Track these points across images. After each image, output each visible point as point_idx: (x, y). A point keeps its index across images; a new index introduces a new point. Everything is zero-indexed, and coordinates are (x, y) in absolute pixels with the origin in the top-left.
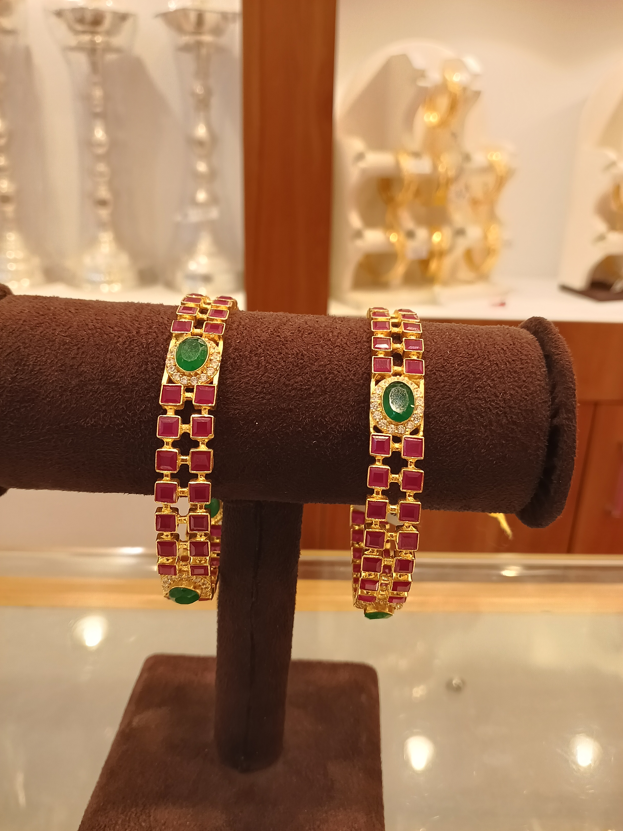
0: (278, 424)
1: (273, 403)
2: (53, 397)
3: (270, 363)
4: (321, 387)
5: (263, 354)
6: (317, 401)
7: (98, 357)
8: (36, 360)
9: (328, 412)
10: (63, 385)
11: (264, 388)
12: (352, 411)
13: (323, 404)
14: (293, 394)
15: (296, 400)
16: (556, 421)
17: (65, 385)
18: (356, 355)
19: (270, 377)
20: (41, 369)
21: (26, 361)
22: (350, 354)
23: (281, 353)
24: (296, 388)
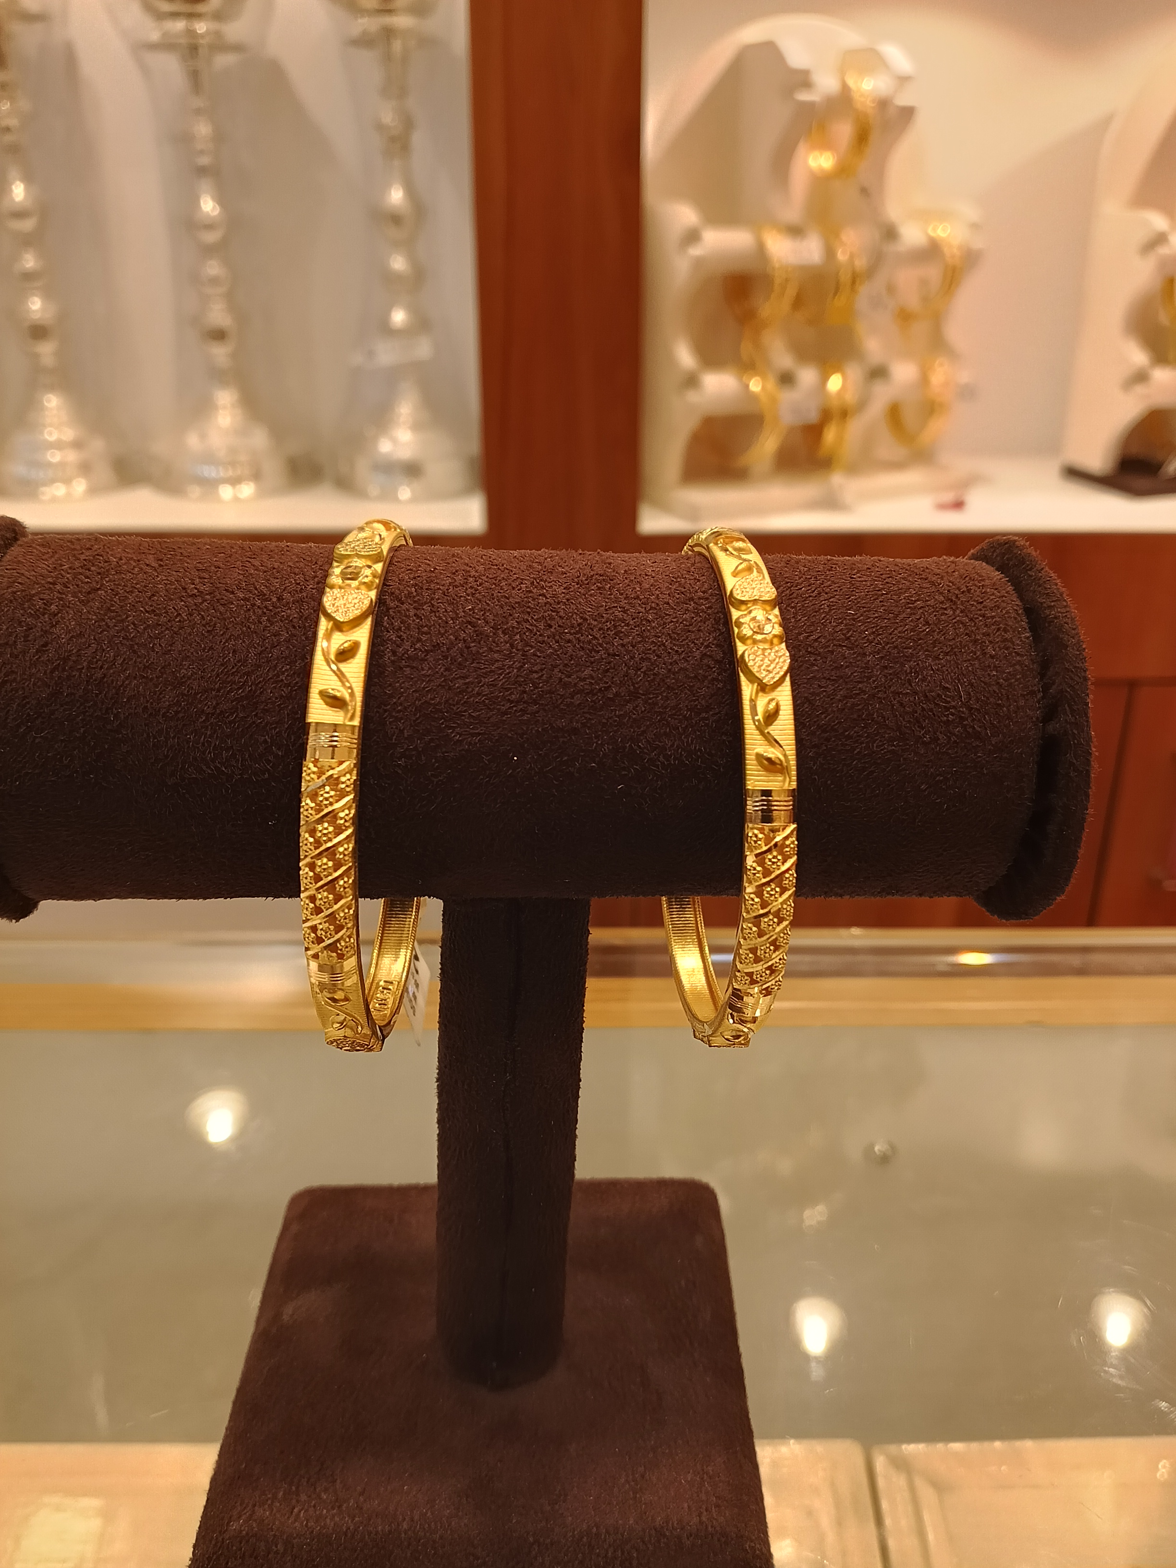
0: (552, 757)
1: (543, 720)
3: (532, 647)
4: (629, 686)
5: (517, 629)
6: (622, 713)
7: (211, 648)
9: (644, 732)
11: (525, 692)
12: (686, 726)
13: (634, 716)
14: (578, 702)
15: (584, 713)
16: (1051, 727)
18: (688, 624)
22: (677, 622)
23: (551, 627)
24: (583, 690)
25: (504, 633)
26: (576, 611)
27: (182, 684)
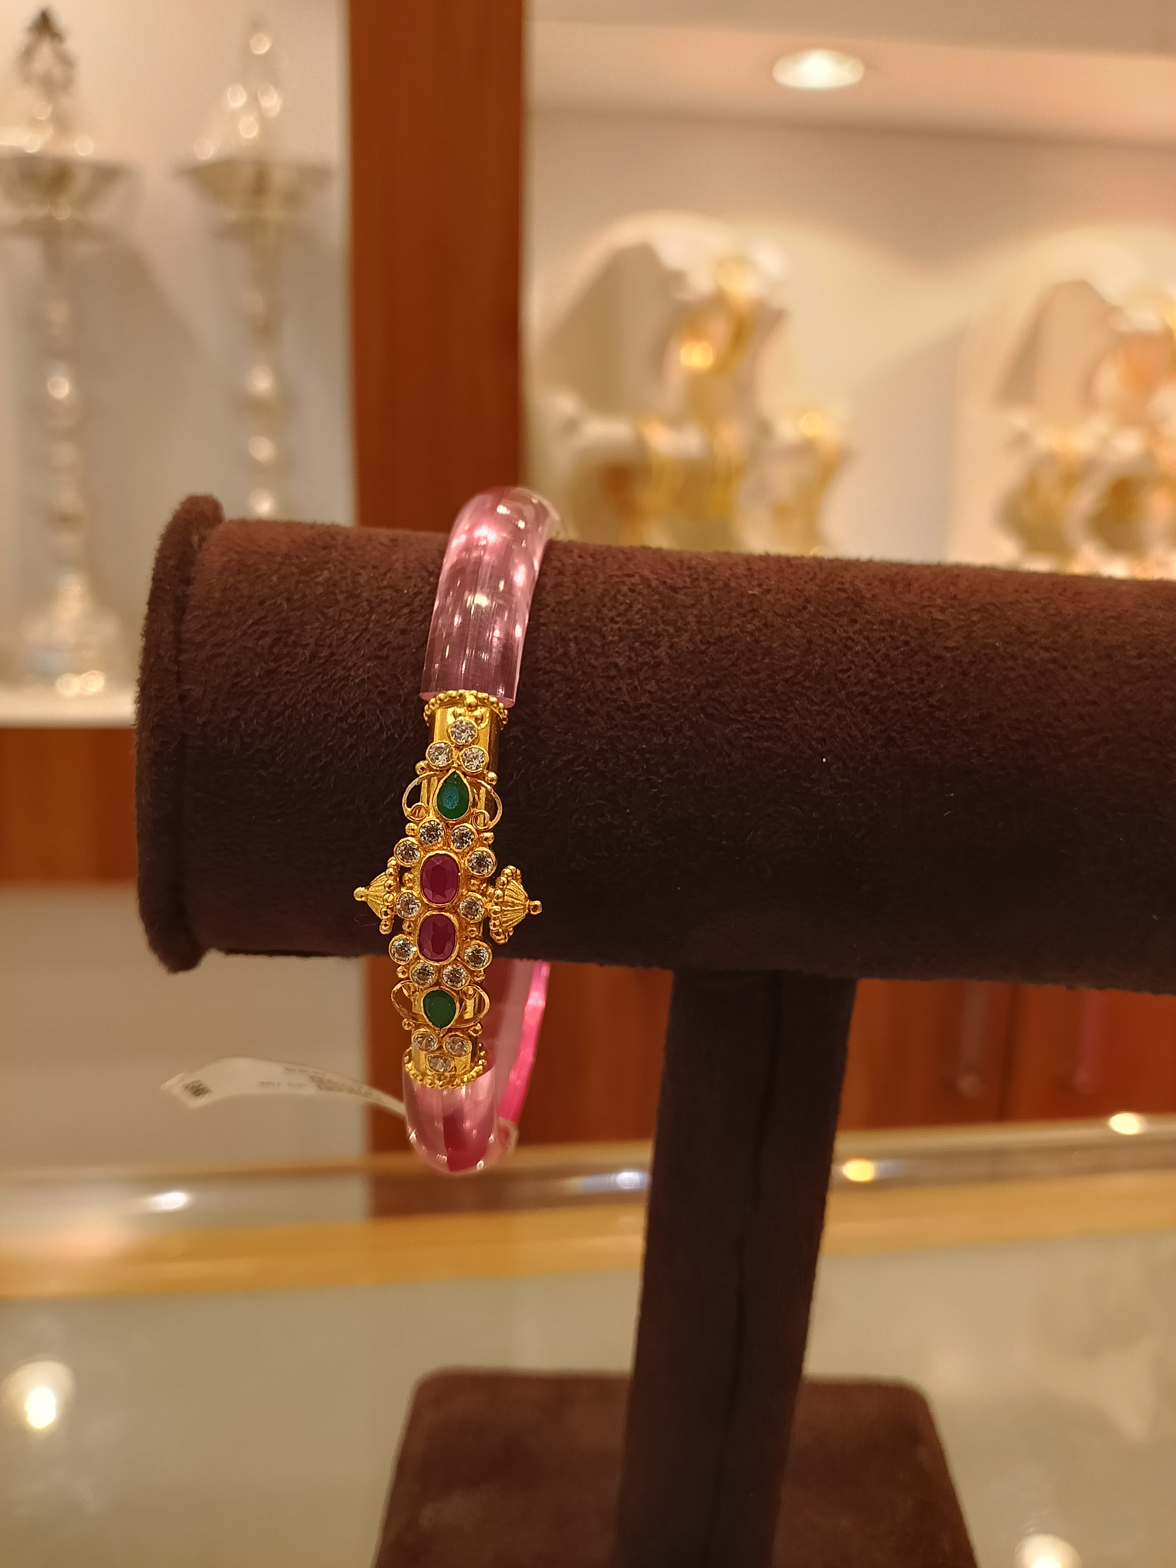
2: (362, 715)
8: (321, 633)
10: (385, 689)
17: (389, 688)
20: (333, 654)
21: (298, 636)
26: (884, 607)
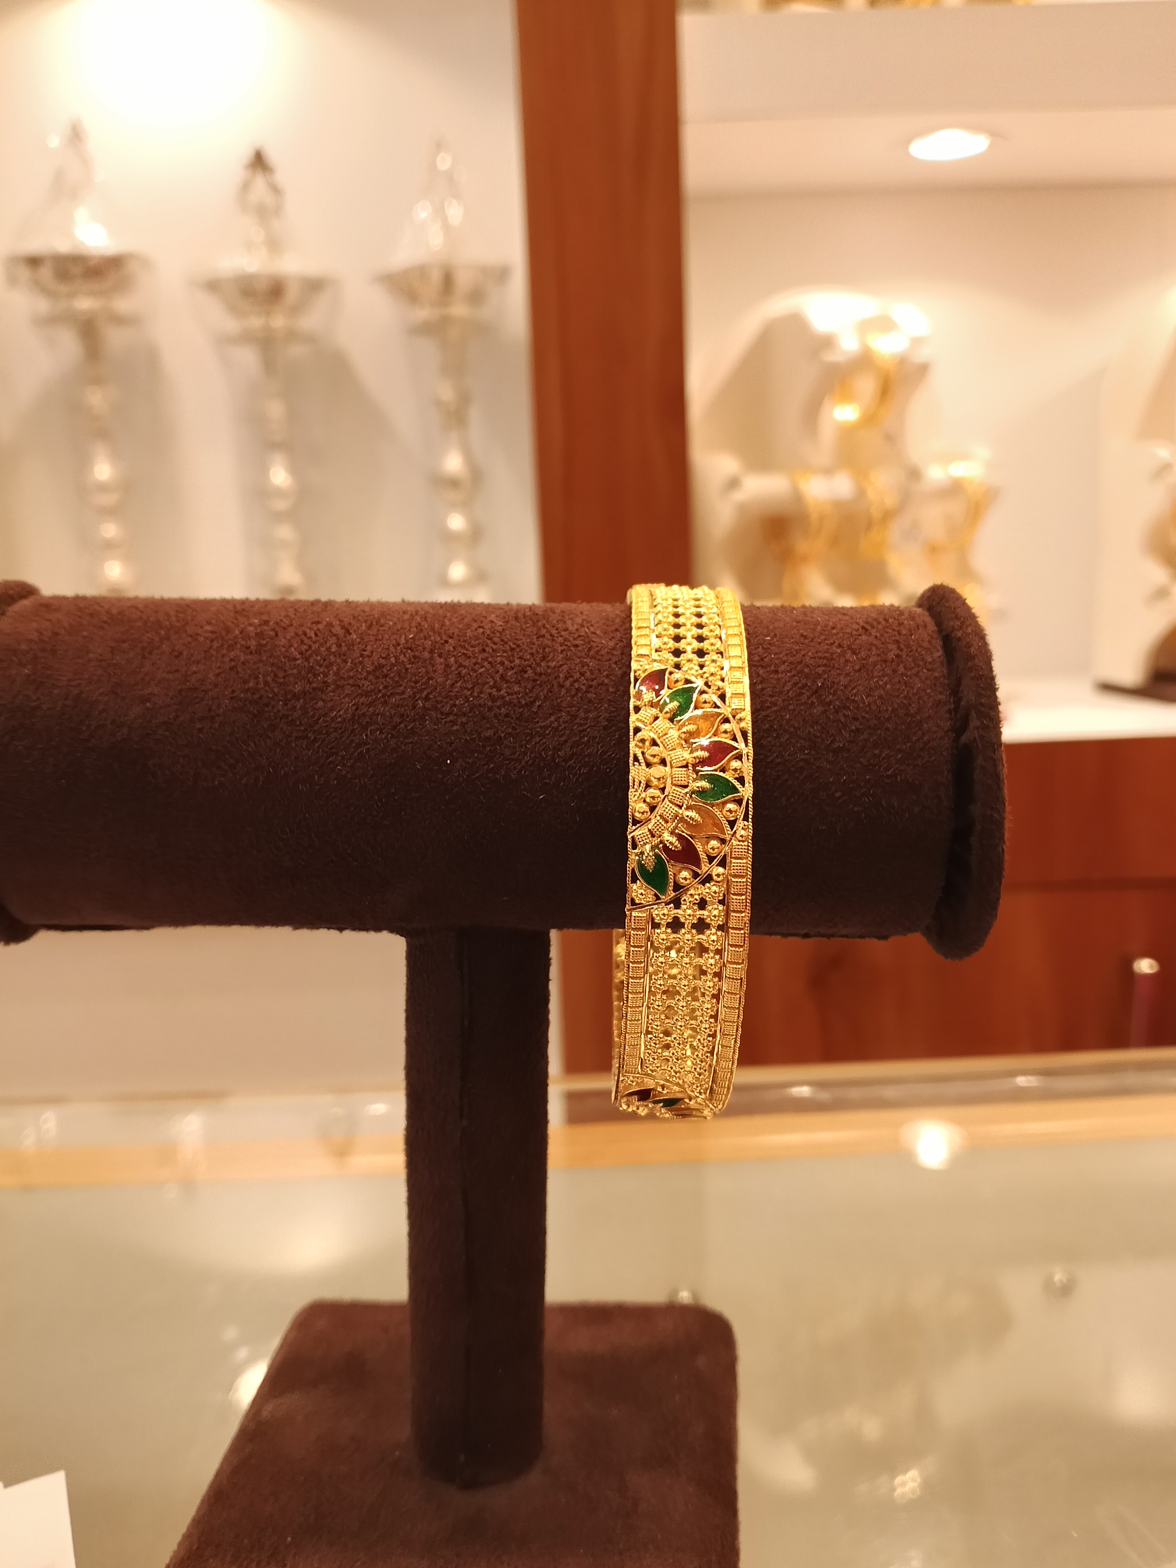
0: (480, 765)
1: (471, 730)
19: (466, 688)
21: (56, 680)
23: (484, 651)
25: (440, 656)
27: (148, 700)
